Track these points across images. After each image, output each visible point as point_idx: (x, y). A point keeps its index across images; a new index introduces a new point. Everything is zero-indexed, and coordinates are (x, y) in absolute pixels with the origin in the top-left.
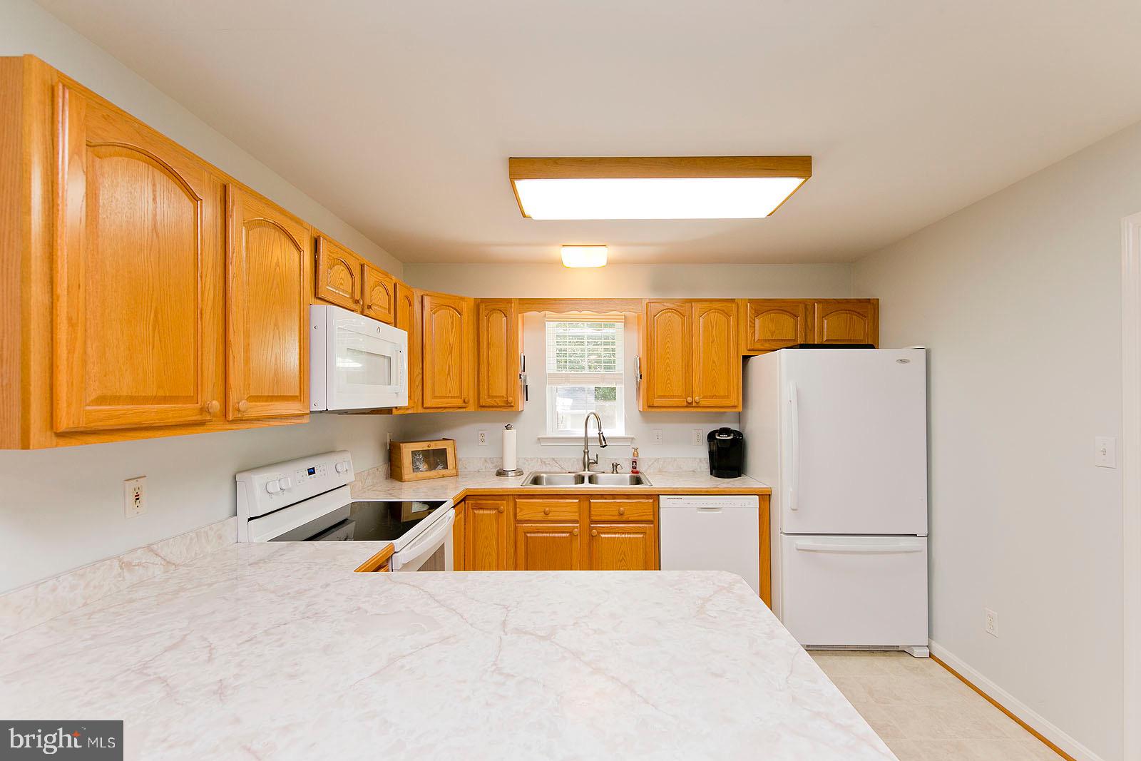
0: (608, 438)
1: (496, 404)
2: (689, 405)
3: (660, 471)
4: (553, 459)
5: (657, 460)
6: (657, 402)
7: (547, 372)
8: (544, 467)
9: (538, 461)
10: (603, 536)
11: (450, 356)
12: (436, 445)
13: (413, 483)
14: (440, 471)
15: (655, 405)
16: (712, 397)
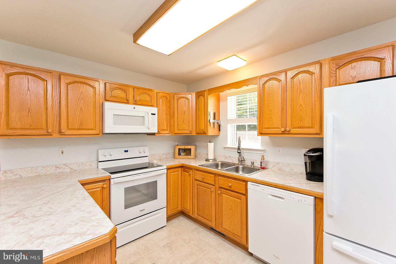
0: (243, 149)
1: (201, 133)
2: (283, 133)
3: (280, 169)
4: (229, 157)
5: (278, 163)
6: (265, 131)
7: (228, 119)
8: (226, 160)
9: (224, 157)
10: (223, 195)
11: (184, 115)
12: (187, 147)
13: (179, 159)
14: (189, 157)
15: (263, 133)
16: (300, 128)
